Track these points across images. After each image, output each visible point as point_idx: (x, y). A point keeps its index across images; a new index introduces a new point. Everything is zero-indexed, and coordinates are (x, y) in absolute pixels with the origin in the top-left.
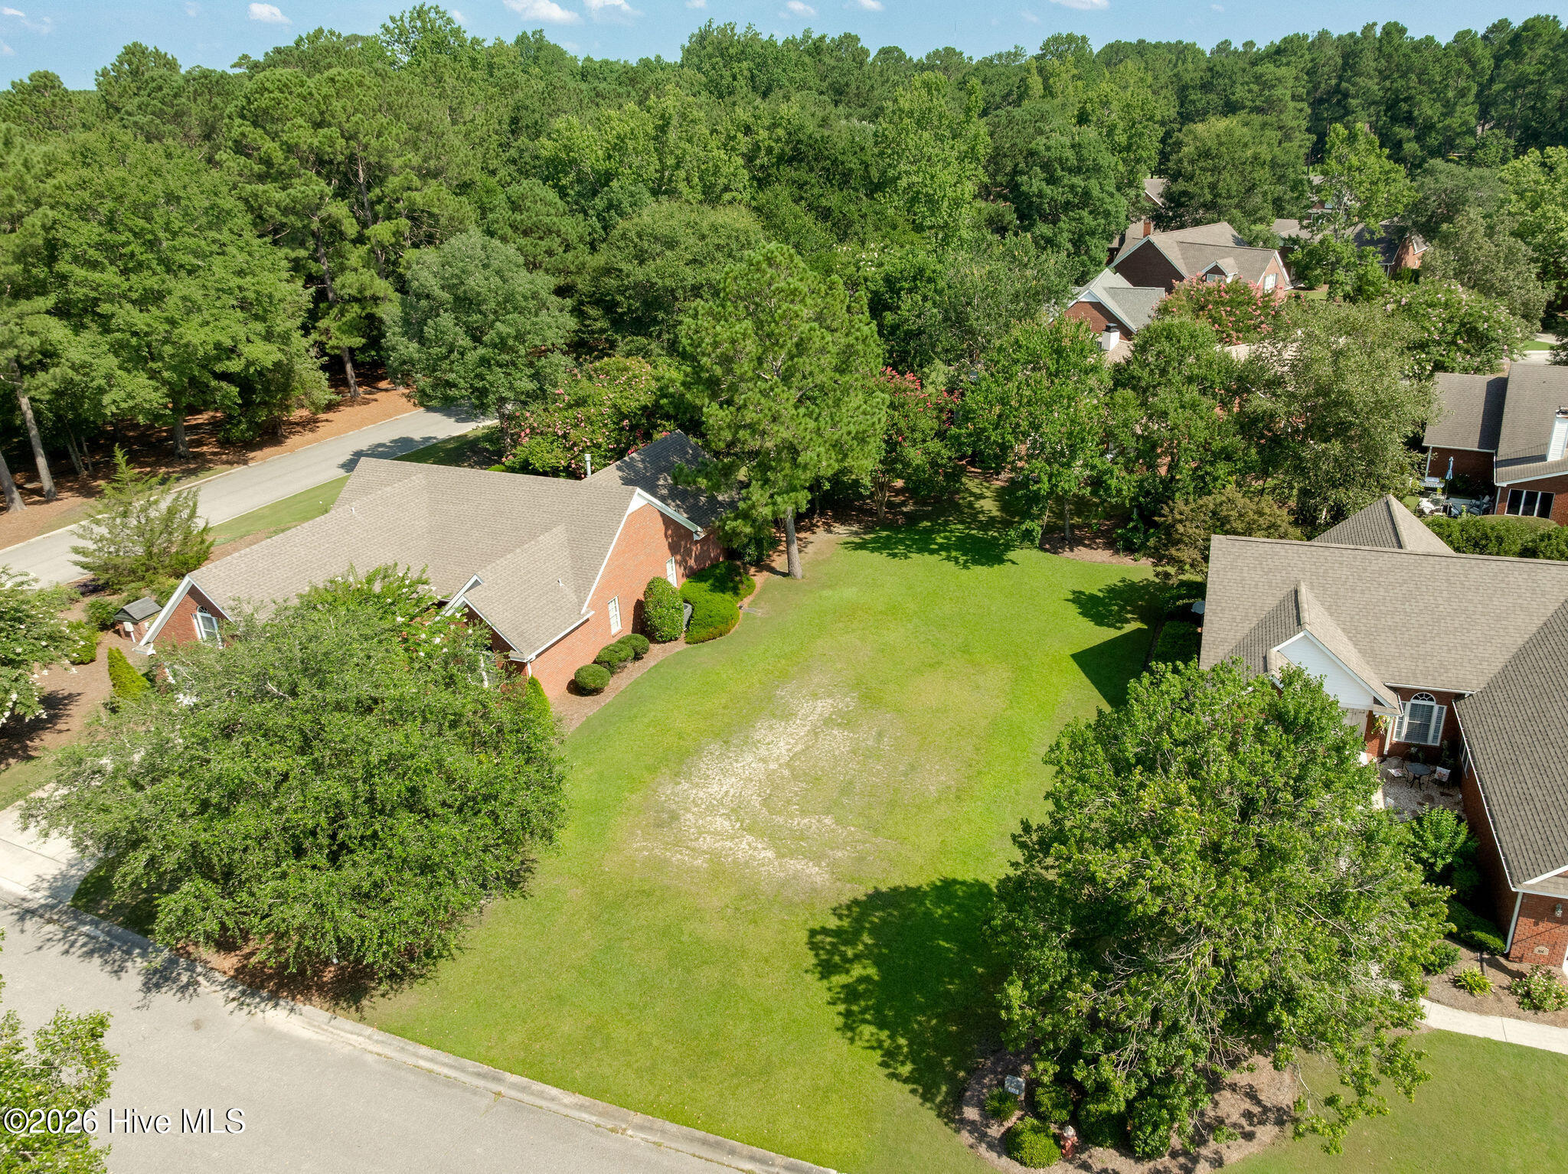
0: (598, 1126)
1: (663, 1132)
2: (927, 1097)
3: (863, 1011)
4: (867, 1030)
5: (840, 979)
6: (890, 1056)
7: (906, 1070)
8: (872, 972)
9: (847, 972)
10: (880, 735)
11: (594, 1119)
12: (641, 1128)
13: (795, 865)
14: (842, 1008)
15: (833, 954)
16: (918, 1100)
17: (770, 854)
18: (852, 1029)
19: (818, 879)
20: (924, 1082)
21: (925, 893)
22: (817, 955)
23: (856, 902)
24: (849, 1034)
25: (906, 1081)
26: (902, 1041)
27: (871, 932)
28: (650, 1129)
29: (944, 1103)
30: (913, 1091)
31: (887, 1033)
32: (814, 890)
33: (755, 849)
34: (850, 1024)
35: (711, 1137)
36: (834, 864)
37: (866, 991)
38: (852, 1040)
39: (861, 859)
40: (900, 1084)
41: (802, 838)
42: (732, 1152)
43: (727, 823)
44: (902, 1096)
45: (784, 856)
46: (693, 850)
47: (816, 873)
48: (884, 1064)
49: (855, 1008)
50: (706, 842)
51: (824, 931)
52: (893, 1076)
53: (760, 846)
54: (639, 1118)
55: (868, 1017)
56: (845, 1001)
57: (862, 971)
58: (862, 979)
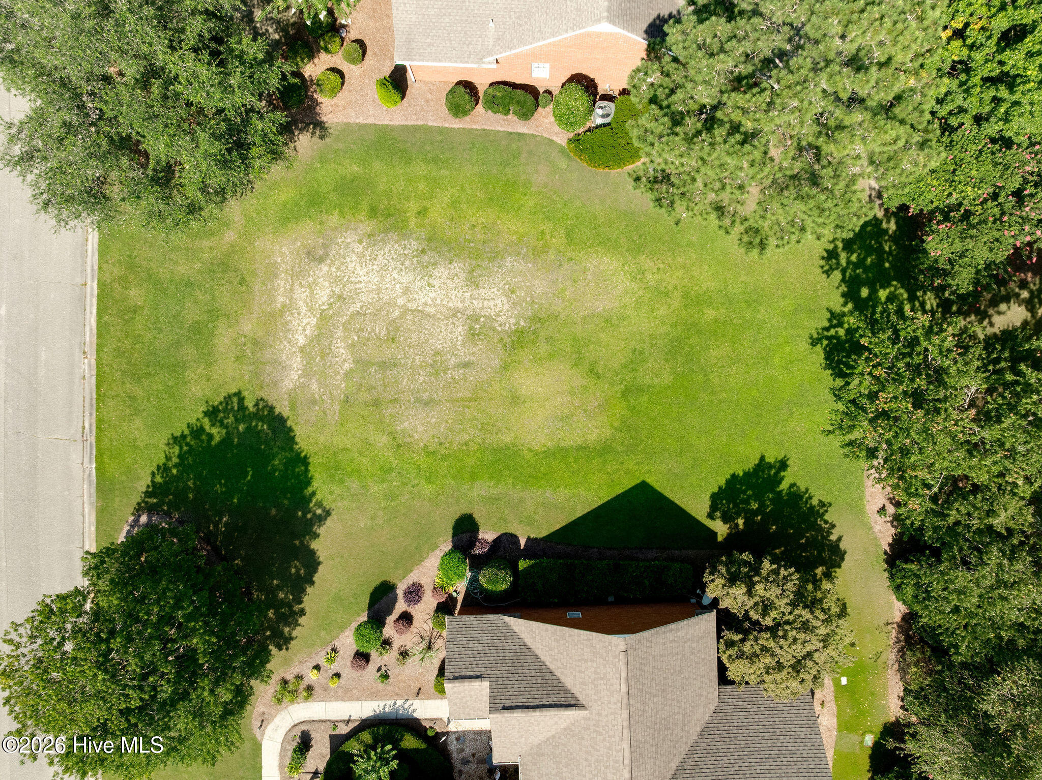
0: (84, 344)
1: (91, 376)
2: (148, 494)
3: (187, 444)
4: (176, 450)
5: (206, 423)
6: (164, 469)
7: (158, 479)
8: (217, 439)
9: (213, 425)
10: (466, 365)
11: (88, 339)
12: (90, 365)
13: (297, 363)
14: (187, 432)
15: (224, 412)
16: (144, 489)
17: (302, 341)
18: (175, 442)
19: (286, 382)
20: (154, 490)
21: (292, 449)
22: (221, 403)
23: (272, 408)
24: (171, 442)
25: (152, 481)
26: (174, 471)
27: (249, 429)
28: (90, 369)
29: (146, 503)
30: (148, 486)
31: (177, 460)
32: (276, 383)
33: (304, 330)
34: (177, 440)
35: (94, 402)
36: (303, 386)
37: (202, 441)
38: (168, 444)
39: (314, 402)
40: (150, 479)
41: (323, 356)
42: (91, 414)
43: (325, 299)
44: (143, 483)
45: (302, 351)
46: (291, 290)
47: (292, 378)
48: (159, 467)
49: (188, 439)
50: (301, 294)
51: (241, 400)
52: (153, 474)
53: (308, 332)
54: (93, 362)
55: (185, 448)
56: (192, 432)
57: (217, 433)
58: (210, 437)
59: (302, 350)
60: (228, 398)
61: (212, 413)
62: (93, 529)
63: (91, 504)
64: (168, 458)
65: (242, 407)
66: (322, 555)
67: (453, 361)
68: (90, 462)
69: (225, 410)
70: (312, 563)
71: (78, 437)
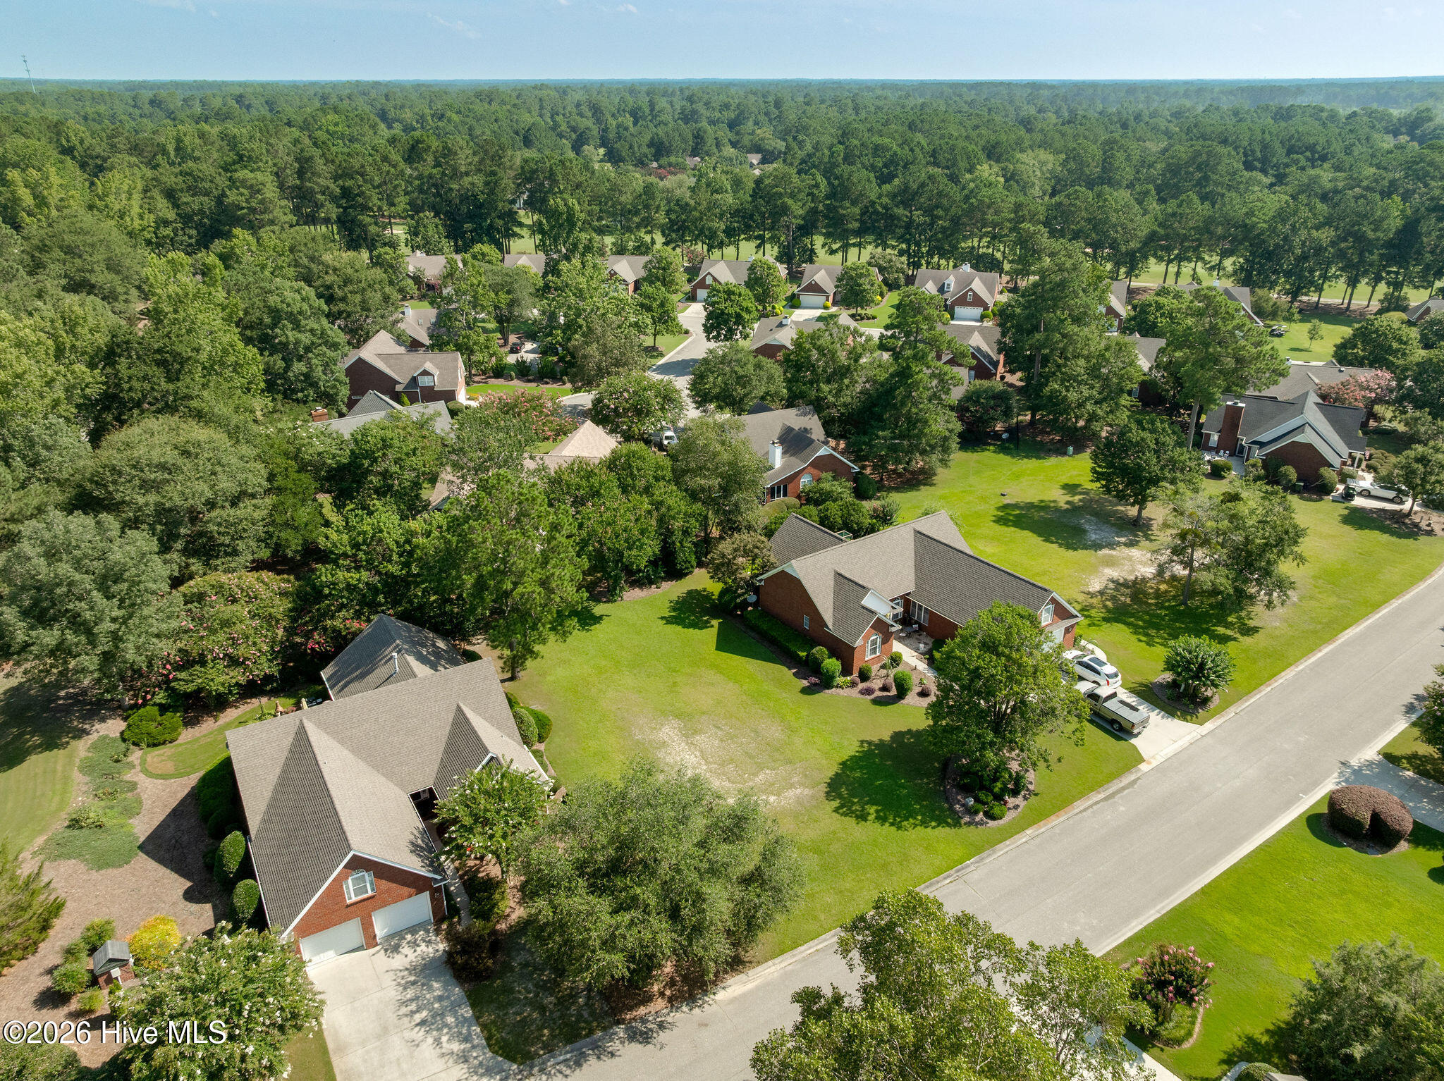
2: (949, 825)
3: (895, 820)
4: (905, 824)
5: (871, 818)
6: (924, 824)
7: (933, 824)
8: (875, 808)
9: (869, 814)
10: (717, 727)
13: (789, 794)
14: (887, 824)
16: (948, 828)
18: (901, 827)
19: (805, 793)
20: (943, 823)
21: (843, 772)
22: (851, 816)
23: (828, 792)
25: (939, 826)
26: (919, 818)
27: (852, 797)
29: (955, 823)
30: (944, 827)
31: (911, 820)
32: (811, 797)
34: (898, 826)
36: (800, 784)
37: (885, 814)
38: (906, 829)
39: (804, 776)
40: (939, 829)
41: (773, 784)
44: (945, 831)
47: (801, 792)
48: (926, 827)
49: (891, 821)
51: (838, 808)
52: (934, 828)
55: (899, 820)
56: (885, 822)
57: (872, 810)
58: (877, 811)
59: (778, 795)
60: (845, 815)
61: (863, 817)
62: (1008, 842)
63: (994, 852)
64: (916, 825)
65: (842, 806)
66: (890, 733)
67: (720, 733)
68: (968, 866)
69: (852, 812)
70: (897, 736)
71: (961, 881)
